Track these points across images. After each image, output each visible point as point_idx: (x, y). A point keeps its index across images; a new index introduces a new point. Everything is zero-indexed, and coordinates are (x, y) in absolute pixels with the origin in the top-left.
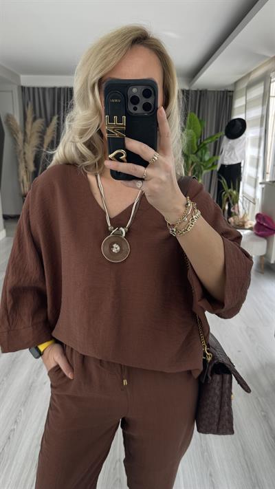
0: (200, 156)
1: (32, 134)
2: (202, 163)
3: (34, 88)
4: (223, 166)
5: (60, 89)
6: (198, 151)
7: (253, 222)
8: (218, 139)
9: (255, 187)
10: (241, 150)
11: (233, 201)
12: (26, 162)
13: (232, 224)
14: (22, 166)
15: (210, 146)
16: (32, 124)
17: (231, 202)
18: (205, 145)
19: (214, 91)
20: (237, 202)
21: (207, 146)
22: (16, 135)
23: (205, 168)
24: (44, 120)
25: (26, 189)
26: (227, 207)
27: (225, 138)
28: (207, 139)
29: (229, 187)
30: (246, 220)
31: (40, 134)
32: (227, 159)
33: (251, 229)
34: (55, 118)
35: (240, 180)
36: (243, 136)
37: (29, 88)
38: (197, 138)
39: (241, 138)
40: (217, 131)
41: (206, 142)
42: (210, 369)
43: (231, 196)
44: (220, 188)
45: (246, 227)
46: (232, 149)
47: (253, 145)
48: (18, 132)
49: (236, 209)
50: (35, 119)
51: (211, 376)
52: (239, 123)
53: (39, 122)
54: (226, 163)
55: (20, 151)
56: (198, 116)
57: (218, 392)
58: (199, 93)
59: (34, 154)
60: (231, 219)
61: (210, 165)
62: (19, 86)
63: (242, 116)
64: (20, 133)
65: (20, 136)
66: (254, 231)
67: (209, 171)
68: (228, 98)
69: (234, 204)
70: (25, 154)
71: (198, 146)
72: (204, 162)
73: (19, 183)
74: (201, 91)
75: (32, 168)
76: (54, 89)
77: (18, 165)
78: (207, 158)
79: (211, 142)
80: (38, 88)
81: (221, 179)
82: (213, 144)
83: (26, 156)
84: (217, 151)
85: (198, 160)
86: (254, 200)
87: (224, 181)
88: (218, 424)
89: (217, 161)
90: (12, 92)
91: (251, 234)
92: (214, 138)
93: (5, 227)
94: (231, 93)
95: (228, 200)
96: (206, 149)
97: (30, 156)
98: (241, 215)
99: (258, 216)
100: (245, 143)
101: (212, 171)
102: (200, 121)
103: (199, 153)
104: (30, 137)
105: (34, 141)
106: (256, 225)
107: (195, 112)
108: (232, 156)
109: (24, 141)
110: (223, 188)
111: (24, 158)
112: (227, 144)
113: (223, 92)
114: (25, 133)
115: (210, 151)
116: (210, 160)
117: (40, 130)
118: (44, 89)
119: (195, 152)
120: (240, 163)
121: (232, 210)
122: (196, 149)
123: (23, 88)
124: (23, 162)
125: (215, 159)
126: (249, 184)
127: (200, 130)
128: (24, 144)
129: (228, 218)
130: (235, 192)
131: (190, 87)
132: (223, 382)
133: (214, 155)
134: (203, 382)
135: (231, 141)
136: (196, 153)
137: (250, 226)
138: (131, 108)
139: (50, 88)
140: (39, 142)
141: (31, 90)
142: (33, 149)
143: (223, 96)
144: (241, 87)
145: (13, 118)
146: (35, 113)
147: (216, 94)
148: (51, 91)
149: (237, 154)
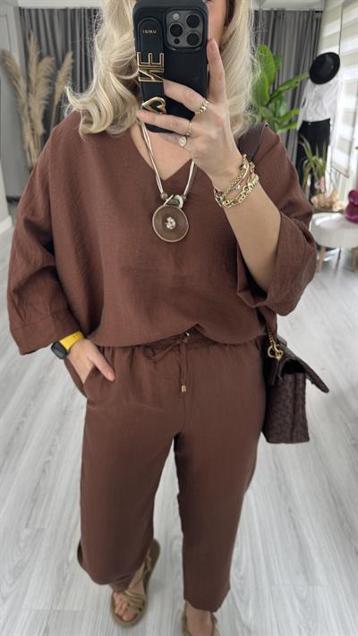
0: (274, 109)
1: (38, 80)
2: (276, 119)
3: (37, 10)
4: (305, 123)
5: (74, 10)
6: (270, 102)
7: (343, 203)
8: (298, 85)
9: (350, 153)
10: (331, 101)
11: (317, 174)
12: (31, 121)
13: (316, 206)
14: (27, 127)
15: (287, 94)
16: (37, 65)
17: (315, 174)
18: (280, 93)
19: (295, 12)
20: (324, 175)
21: (283, 94)
22: (17, 82)
23: (281, 126)
24: (53, 58)
25: (35, 160)
26: (309, 183)
27: (310, 81)
28: (282, 85)
29: (314, 154)
30: (334, 200)
31: (49, 81)
32: (311, 113)
33: (341, 212)
34: (69, 55)
35: (328, 144)
36: (335, 79)
37: (29, 10)
38: (270, 84)
39: (332, 82)
40: (297, 73)
41: (281, 89)
42: (281, 369)
43: (315, 166)
44: (301, 154)
45: (335, 210)
46: (319, 98)
47: (349, 92)
48: (19, 77)
49: (322, 184)
50: (41, 58)
51: (282, 376)
52: (329, 60)
53: (48, 61)
54: (311, 118)
55: (24, 106)
56: (272, 49)
57: (290, 395)
58: (273, 14)
59: (43, 108)
60: (315, 199)
61: (286, 123)
62: (15, 8)
63: (334, 50)
64: (21, 79)
65: (22, 84)
66: (346, 215)
67: (285, 131)
68: (315, 23)
69: (319, 178)
70: (29, 109)
71: (271, 95)
72: (279, 117)
73: (25, 152)
74: (276, 12)
75: (40, 130)
76: (65, 10)
77: (21, 125)
78: (282, 111)
79: (288, 89)
80: (43, 10)
81: (303, 141)
82: (290, 92)
83: (32, 112)
84: (296, 100)
85: (271, 115)
86: (347, 171)
87: (307, 145)
88: (292, 430)
89: (297, 116)
90: (6, 16)
91: (341, 219)
92: (293, 84)
93: (10, 213)
94: (319, 15)
95: (311, 172)
96: (281, 100)
97: (37, 113)
98: (328, 194)
99: (352, 194)
100: (337, 91)
101: (289, 131)
102: (275, 58)
103: (272, 105)
104: (36, 85)
105: (42, 91)
106: (348, 207)
107: (266, 43)
108: (318, 110)
109: (28, 90)
110: (305, 155)
111: (29, 115)
112: (311, 90)
113: (309, 12)
114: (28, 80)
115: (286, 101)
116: (286, 115)
117: (48, 74)
118: (51, 11)
119: (265, 103)
120: (329, 120)
121: (316, 186)
122: (268, 98)
123: (21, 11)
124: (28, 121)
125: (294, 112)
126: (341, 148)
127: (274, 71)
128: (28, 95)
129: (310, 198)
130: (321, 161)
131: (260, 5)
132: (296, 382)
133: (292, 107)
134: (273, 384)
135: (318, 87)
136: (267, 106)
137: (339, 208)
138: (171, 39)
139: (58, 10)
140: (48, 92)
141: (33, 14)
142: (41, 102)
143: (308, 18)
144: (335, 5)
145: (10, 57)
146: (40, 49)
147: (298, 14)
148: (61, 14)
149: (326, 106)
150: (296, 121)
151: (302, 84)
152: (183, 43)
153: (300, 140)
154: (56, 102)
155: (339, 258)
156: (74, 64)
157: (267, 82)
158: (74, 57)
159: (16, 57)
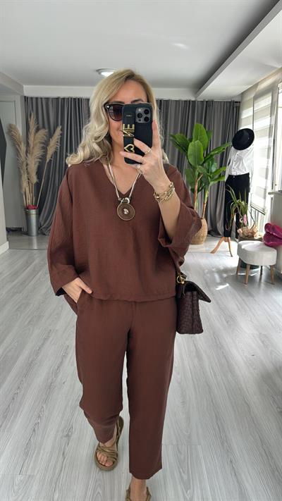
0: (207, 167)
1: (34, 145)
2: (209, 174)
3: (37, 98)
4: (230, 177)
5: (64, 99)
6: (204, 162)
7: (261, 233)
8: (225, 150)
9: (265, 198)
10: (249, 161)
11: (241, 212)
12: (28, 173)
13: (241, 235)
14: (25, 177)
15: (217, 157)
16: (35, 134)
18: (212, 156)
19: (220, 102)
20: (246, 213)
21: (214, 157)
22: (19, 146)
23: (213, 179)
24: (47, 130)
25: (29, 202)
26: (235, 219)
27: (233, 148)
28: (213, 151)
29: (238, 198)
30: (255, 231)
31: (42, 145)
32: (235, 169)
33: (260, 240)
34: (59, 129)
35: (248, 191)
36: (251, 146)
37: (32, 98)
38: (204, 150)
39: (249, 148)
40: (223, 143)
41: (212, 153)
43: (239, 206)
44: (228, 199)
45: (255, 238)
46: (240, 159)
47: (261, 155)
48: (21, 143)
49: (245, 219)
50: (38, 130)
52: (246, 134)
53: (42, 132)
54: (234, 173)
55: (23, 162)
56: (205, 127)
58: (205, 103)
59: (37, 164)
60: (240, 230)
61: (217, 177)
62: (21, 97)
64: (23, 144)
65: (23, 147)
66: (264, 242)
67: (216, 182)
68: (235, 109)
69: (243, 215)
70: (27, 165)
71: (205, 158)
72: (211, 173)
73: (22, 195)
74: (207, 102)
75: (35, 180)
76: (58, 99)
77: (20, 176)
78: (214, 169)
79: (218, 153)
80: (41, 98)
81: (229, 190)
82: (219, 155)
83: (29, 167)
84: (224, 161)
85: (205, 171)
86: (264, 210)
90: (15, 102)
91: (261, 244)
92: (221, 150)
93: (8, 240)
94: (236, 105)
95: (236, 211)
96: (212, 160)
97: (33, 167)
98: (250, 227)
99: (267, 226)
100: (253, 155)
101: (219, 182)
102: (207, 132)
103: (206, 165)
104: (33, 148)
105: (37, 152)
106: (265, 236)
107: (201, 123)
108: (240, 167)
109: (27, 152)
110: (231, 199)
111: (27, 169)
112: (234, 154)
113: (230, 102)
114: (28, 144)
115: (217, 162)
116: (216, 171)
117: (43, 141)
118: (47, 99)
119: (201, 163)
120: (248, 174)
121: (241, 221)
122: (203, 160)
123: (26, 98)
124: (26, 173)
125: (222, 169)
126: (258, 194)
127: (207, 141)
128: (27, 155)
129: (237, 229)
130: (243, 203)
131: (196, 98)
133: (221, 166)
135: (239, 152)
137: (258, 237)
138: (137, 120)
139: (53, 99)
140: (42, 153)
141: (34, 100)
142: (36, 160)
143: (230, 106)
144: (248, 98)
145: (15, 129)
146: (38, 124)
147: (222, 104)
148: (55, 102)
149: (245, 165)
150: (224, 176)
151: (228, 150)
152: (142, 121)
153: (227, 188)
154: (48, 160)
155: (261, 274)
156: (62, 135)
157: (202, 149)
158: (62, 130)
159: (20, 129)
